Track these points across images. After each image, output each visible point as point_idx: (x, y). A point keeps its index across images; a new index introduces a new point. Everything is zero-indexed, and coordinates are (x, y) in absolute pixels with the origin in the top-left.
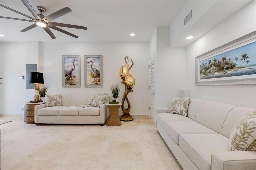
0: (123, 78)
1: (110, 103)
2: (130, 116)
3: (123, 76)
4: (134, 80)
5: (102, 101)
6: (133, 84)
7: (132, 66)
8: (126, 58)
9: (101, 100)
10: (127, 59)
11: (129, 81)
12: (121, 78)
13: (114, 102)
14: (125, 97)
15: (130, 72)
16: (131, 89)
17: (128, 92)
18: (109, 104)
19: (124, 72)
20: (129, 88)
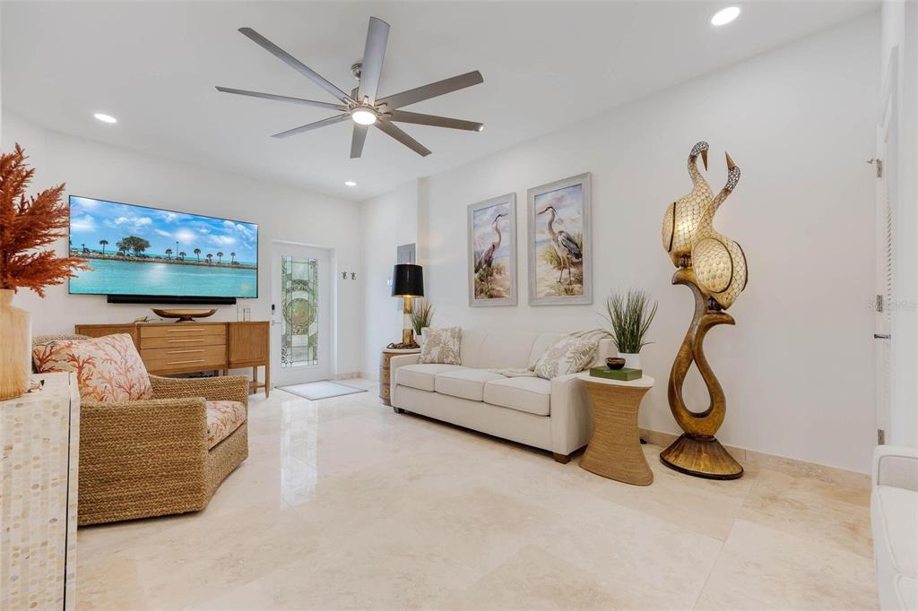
0: (684, 259)
1: (595, 372)
2: (724, 454)
3: (679, 246)
5: (569, 358)
7: (727, 191)
8: (693, 158)
9: (568, 354)
10: (700, 158)
13: (616, 366)
14: (693, 353)
15: (719, 222)
16: (722, 311)
17: (706, 327)
18: (591, 375)
19: (687, 227)
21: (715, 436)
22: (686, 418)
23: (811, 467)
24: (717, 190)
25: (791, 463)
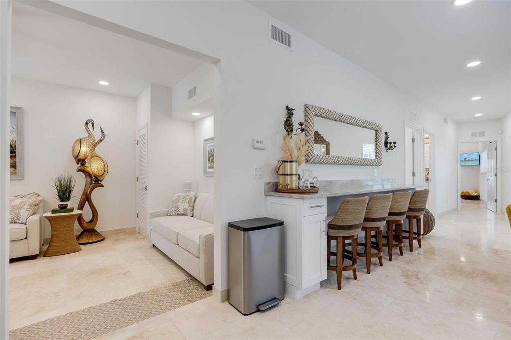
1: (53, 212)
2: (98, 234)
3: (81, 157)
4: (106, 165)
5: (27, 209)
6: (105, 174)
7: (101, 140)
8: (87, 124)
9: (26, 207)
10: (90, 125)
11: (94, 167)
12: (74, 162)
13: (63, 208)
14: (86, 199)
15: (98, 150)
16: (99, 182)
17: (93, 189)
18: (52, 213)
19: (84, 150)
20: (96, 181)
21: (95, 229)
22: (85, 225)
23: (121, 230)
24: (97, 139)
25: (116, 230)
